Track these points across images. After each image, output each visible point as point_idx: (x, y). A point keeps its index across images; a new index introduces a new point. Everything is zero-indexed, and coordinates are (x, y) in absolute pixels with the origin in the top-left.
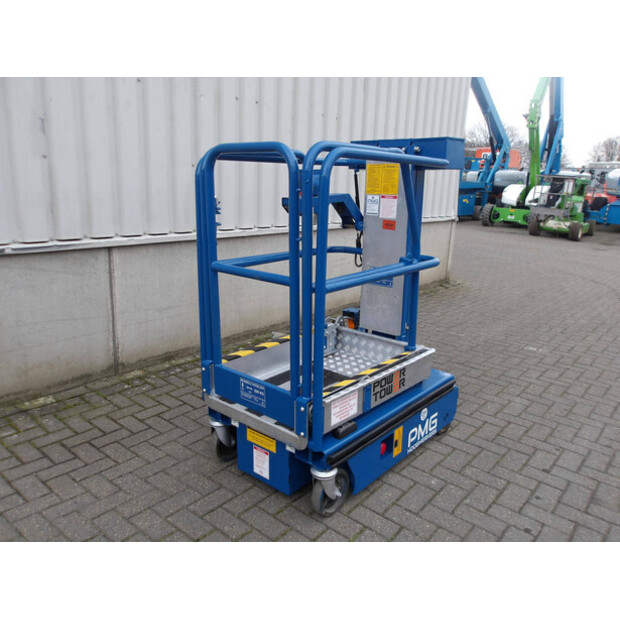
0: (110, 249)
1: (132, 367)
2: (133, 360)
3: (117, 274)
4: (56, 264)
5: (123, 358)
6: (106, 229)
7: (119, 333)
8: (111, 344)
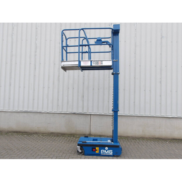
0: (91, 115)
1: (93, 135)
2: (93, 134)
3: (91, 119)
4: (82, 116)
5: (91, 133)
6: (90, 111)
7: (91, 129)
8: (90, 130)
